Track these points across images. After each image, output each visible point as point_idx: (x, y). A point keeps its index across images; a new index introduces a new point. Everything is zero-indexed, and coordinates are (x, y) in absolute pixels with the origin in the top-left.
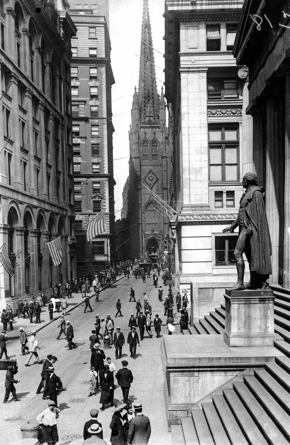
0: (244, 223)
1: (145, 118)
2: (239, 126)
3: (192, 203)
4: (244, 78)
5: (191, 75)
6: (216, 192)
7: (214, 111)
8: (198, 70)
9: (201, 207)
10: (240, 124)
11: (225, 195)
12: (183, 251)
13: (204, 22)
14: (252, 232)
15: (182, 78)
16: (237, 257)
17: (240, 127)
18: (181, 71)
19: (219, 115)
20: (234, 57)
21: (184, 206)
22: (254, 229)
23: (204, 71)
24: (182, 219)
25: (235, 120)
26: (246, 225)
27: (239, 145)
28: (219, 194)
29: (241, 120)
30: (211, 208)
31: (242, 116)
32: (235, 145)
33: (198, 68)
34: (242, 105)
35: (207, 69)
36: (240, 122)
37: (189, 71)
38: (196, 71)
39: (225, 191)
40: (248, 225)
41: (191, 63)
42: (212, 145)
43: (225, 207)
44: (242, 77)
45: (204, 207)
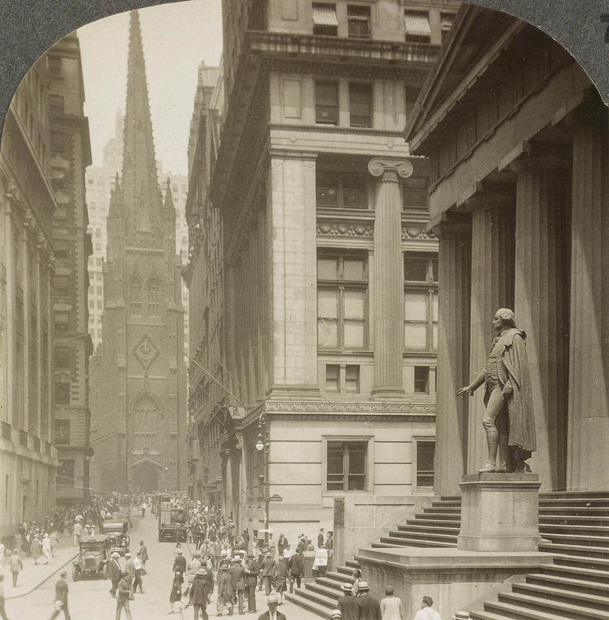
0: (499, 380)
1: (134, 236)
2: (368, 255)
3: (288, 382)
4: (378, 175)
5: (289, 164)
6: (328, 366)
7: (326, 228)
8: (301, 155)
9: (304, 390)
10: (369, 253)
11: (343, 372)
12: (271, 464)
13: (311, 76)
14: (513, 391)
15: (273, 166)
16: (488, 426)
17: (370, 258)
18: (273, 156)
19: (334, 234)
20: (406, 142)
21: (273, 387)
22: (515, 387)
23: (312, 158)
24: (272, 410)
25: (362, 245)
26: (502, 381)
27: (368, 288)
28: (333, 369)
29: (372, 245)
30: (321, 393)
31: (373, 238)
32: (360, 287)
33: (301, 152)
34: (374, 221)
35: (316, 156)
36: (369, 249)
37: (286, 155)
38: (298, 157)
39: (343, 364)
40: (505, 382)
41: (290, 143)
42: (324, 286)
43: (343, 393)
44: (375, 173)
45: (309, 390)
